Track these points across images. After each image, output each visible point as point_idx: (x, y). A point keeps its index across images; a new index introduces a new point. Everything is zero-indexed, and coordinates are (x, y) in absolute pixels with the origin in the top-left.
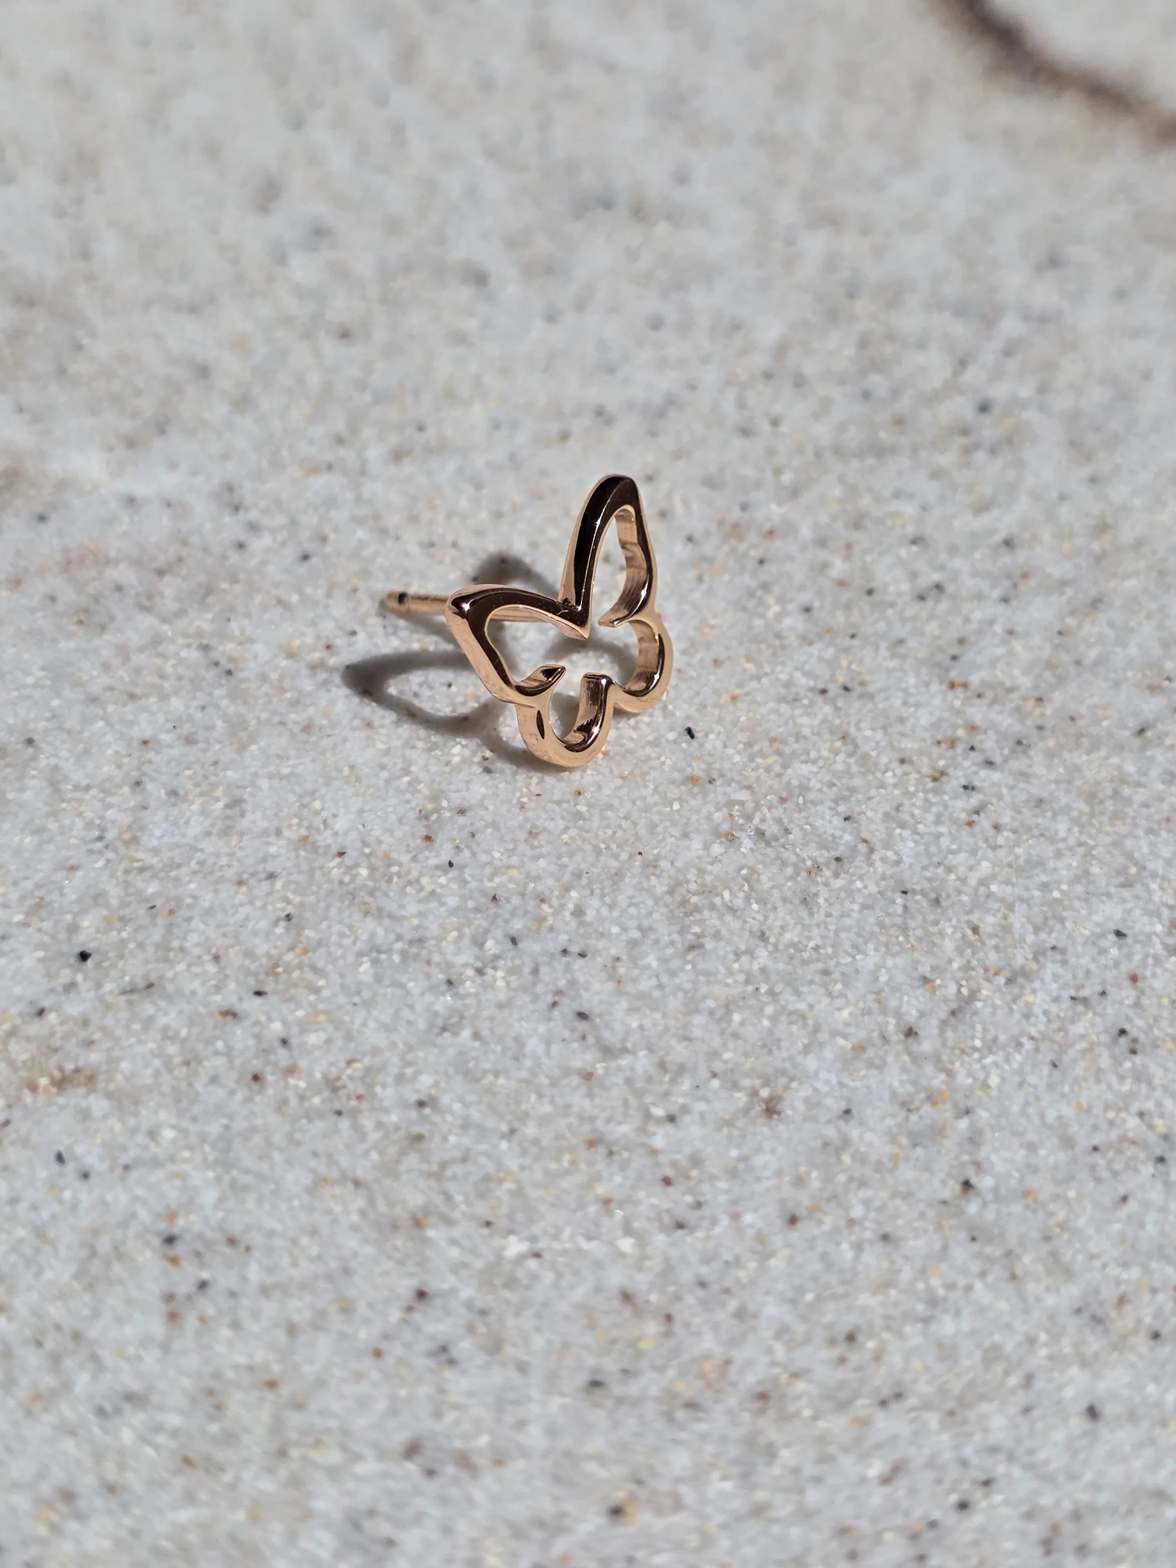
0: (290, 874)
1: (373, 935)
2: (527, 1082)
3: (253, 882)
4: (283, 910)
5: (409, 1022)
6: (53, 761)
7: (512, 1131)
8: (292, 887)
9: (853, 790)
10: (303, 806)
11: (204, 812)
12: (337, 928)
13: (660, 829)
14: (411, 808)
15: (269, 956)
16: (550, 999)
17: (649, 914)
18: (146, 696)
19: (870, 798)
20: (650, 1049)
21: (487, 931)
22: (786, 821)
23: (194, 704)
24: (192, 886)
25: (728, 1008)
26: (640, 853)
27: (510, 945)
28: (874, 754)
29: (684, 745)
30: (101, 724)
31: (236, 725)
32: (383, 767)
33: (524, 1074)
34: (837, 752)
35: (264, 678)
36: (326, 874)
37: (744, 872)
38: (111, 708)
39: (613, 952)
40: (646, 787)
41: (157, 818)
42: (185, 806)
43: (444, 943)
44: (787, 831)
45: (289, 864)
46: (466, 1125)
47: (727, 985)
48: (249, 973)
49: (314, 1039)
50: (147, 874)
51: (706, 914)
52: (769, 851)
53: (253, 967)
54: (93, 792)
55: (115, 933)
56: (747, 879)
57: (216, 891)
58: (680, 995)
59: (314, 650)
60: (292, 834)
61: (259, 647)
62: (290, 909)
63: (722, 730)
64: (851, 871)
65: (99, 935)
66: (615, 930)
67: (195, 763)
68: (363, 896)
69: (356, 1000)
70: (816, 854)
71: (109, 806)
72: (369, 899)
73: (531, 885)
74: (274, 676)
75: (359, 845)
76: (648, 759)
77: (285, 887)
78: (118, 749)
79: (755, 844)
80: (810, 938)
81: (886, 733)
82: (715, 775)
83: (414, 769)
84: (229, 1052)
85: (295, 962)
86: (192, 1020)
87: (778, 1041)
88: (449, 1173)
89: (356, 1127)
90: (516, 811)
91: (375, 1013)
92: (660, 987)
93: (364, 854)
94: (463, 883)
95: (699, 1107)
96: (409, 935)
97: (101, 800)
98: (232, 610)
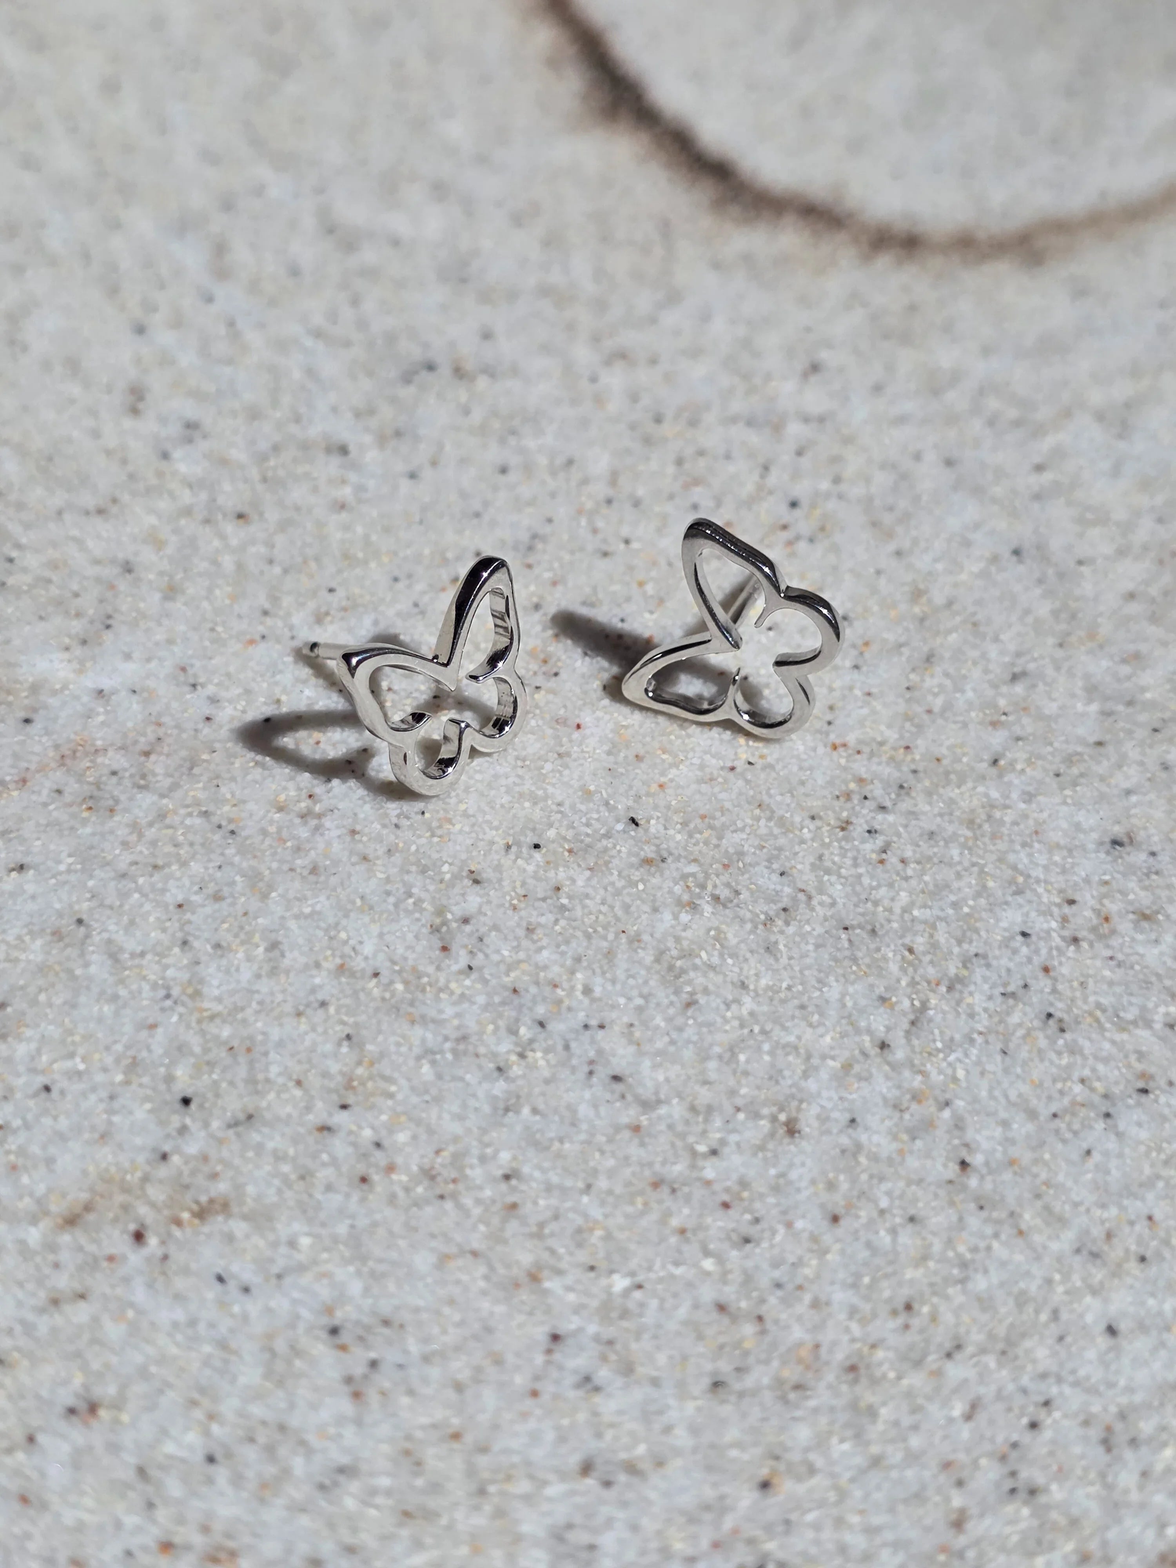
0: (338, 999)
1: (423, 1040)
2: (588, 1142)
3: (309, 1011)
4: (342, 1031)
5: (476, 1109)
6: (105, 936)
7: (589, 1187)
8: (344, 1010)
9: (780, 849)
10: (331, 938)
11: (249, 959)
13: (633, 909)
14: (424, 925)
15: (341, 1073)
16: (586, 1069)
17: (646, 982)
18: (168, 865)
19: (796, 854)
20: (680, 1096)
21: (517, 1020)
22: (733, 884)
23: (211, 865)
24: (259, 1025)
25: (732, 1051)
26: (623, 932)
27: (539, 1029)
28: (788, 815)
29: (632, 833)
30: (136, 896)
31: (254, 878)
32: (388, 893)
33: (583, 1137)
34: (758, 819)
35: (264, 832)
36: (369, 994)
37: (712, 933)
38: (141, 881)
39: (626, 1019)
40: (612, 874)
41: (211, 970)
42: (231, 956)
43: (485, 1037)
44: (737, 893)
45: (335, 991)
46: (549, 1188)
47: (726, 1031)
48: (330, 1091)
49: (402, 1137)
50: (218, 1021)
51: (692, 974)
52: (727, 911)
53: (332, 1085)
54: (149, 957)
55: (206, 1077)
56: (716, 939)
57: (281, 1025)
58: (691, 1046)
60: (329, 965)
61: (251, 806)
62: (348, 1030)
63: (659, 814)
64: (798, 917)
65: (193, 1081)
67: (228, 917)
68: (405, 1008)
69: (427, 1098)
70: (765, 908)
71: (166, 967)
72: (411, 1010)
73: (542, 974)
74: (272, 829)
75: (388, 964)
76: (606, 850)
77: (338, 1011)
78: (158, 915)
79: (714, 907)
80: (782, 981)
81: (793, 796)
82: (665, 855)
83: (415, 890)
84: (334, 1162)
85: (366, 1074)
86: (295, 1140)
87: (780, 1071)
88: (547, 1231)
89: (459, 1206)
90: (510, 912)
91: (446, 1106)
92: (672, 1042)
93: (395, 971)
94: (485, 982)
95: (733, 1138)
96: (454, 1035)
97: (158, 962)
98: (218, 777)
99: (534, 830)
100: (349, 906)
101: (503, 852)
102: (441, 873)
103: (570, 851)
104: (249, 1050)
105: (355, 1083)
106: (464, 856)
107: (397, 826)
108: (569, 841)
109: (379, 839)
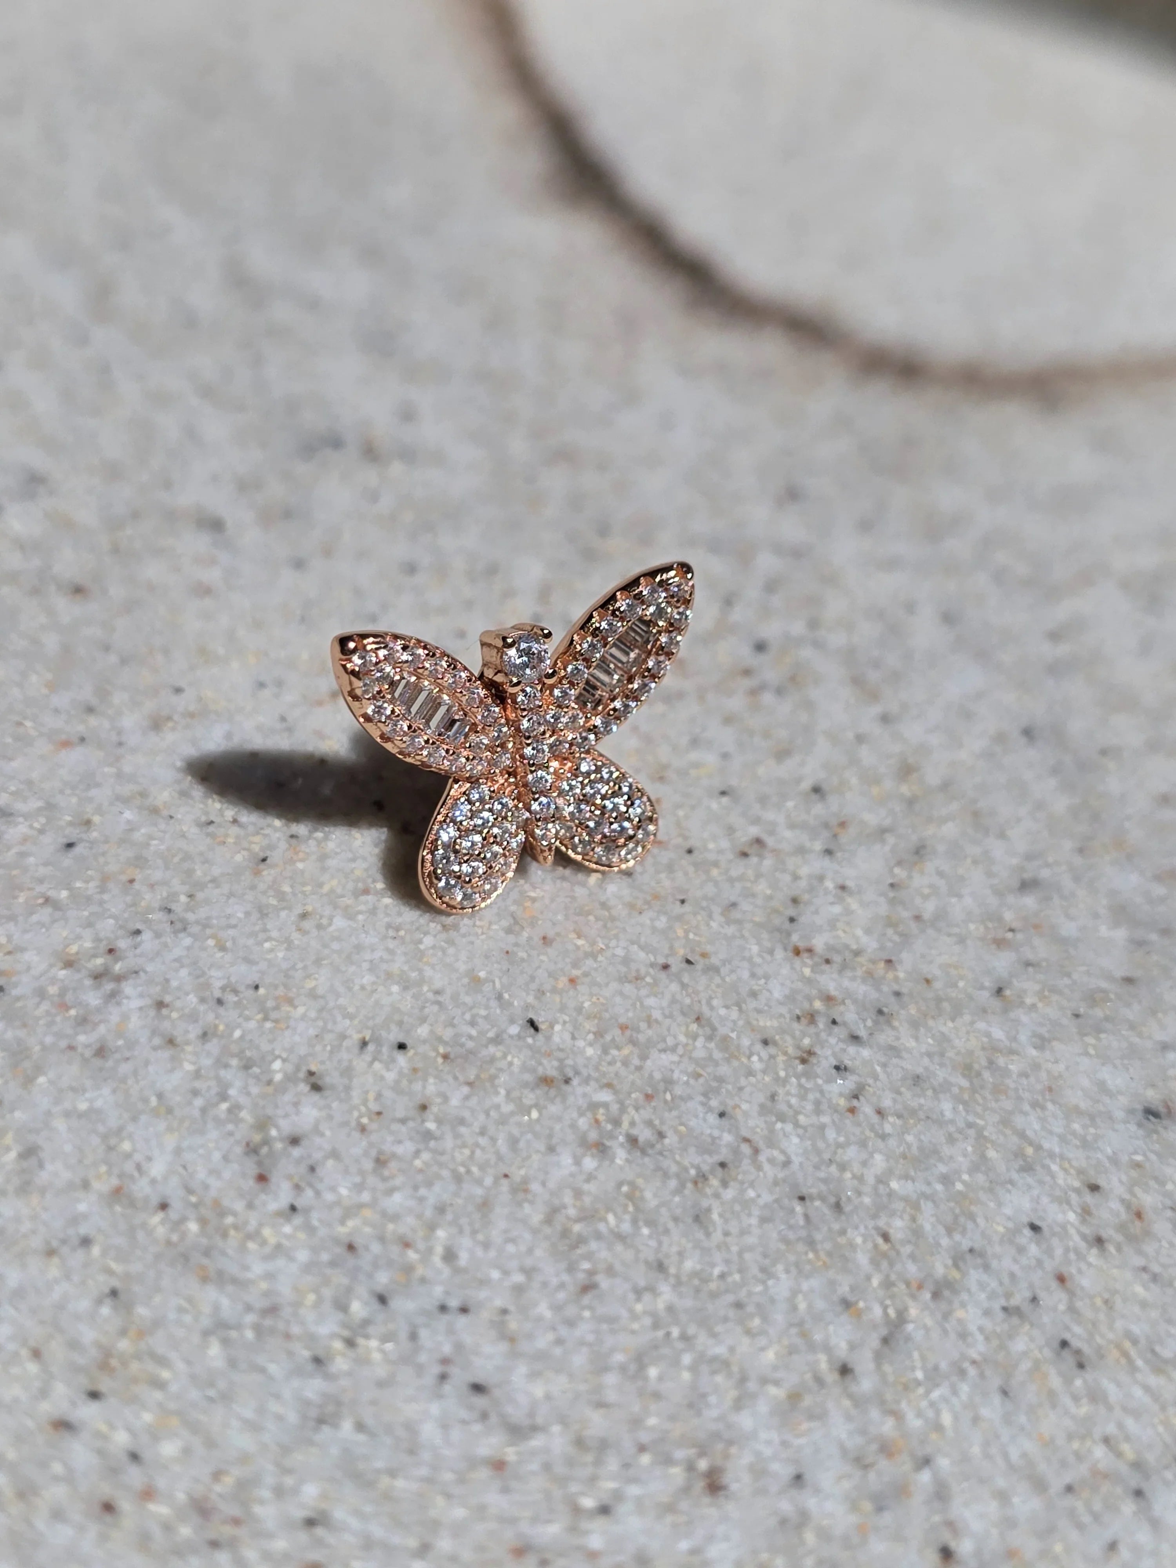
2: (429, 1481)
3: (65, 1250)
9: (721, 1080)
10: (110, 1149)
13: (522, 1144)
14: (238, 1142)
16: (436, 1369)
17: (530, 1251)
19: (741, 1089)
20: (563, 1421)
21: (349, 1290)
22: (657, 1122)
25: (641, 1360)
26: (506, 1176)
28: (734, 1035)
29: (530, 1040)
31: (18, 1054)
32: (195, 1093)
33: (424, 1471)
34: (695, 1037)
35: (41, 993)
37: (625, 1189)
39: (498, 1303)
40: (497, 1093)
43: (302, 1311)
44: (661, 1135)
47: (633, 1332)
51: (594, 1245)
52: (647, 1160)
56: (630, 1197)
58: (584, 1349)
59: (95, 956)
60: (102, 1186)
61: (30, 956)
63: (567, 1018)
64: (740, 1177)
66: (495, 1275)
70: (697, 1160)
72: (205, 1261)
73: (391, 1227)
74: (53, 990)
76: (492, 1060)
79: (629, 1153)
80: (713, 1265)
81: (740, 1010)
82: (571, 1074)
83: (232, 1092)
87: (704, 1396)
90: (356, 1135)
92: (559, 1342)
95: (634, 1490)
96: (260, 1303)
99: (400, 1023)
101: (356, 1050)
103: (446, 1057)
106: (303, 1051)
108: (446, 1043)
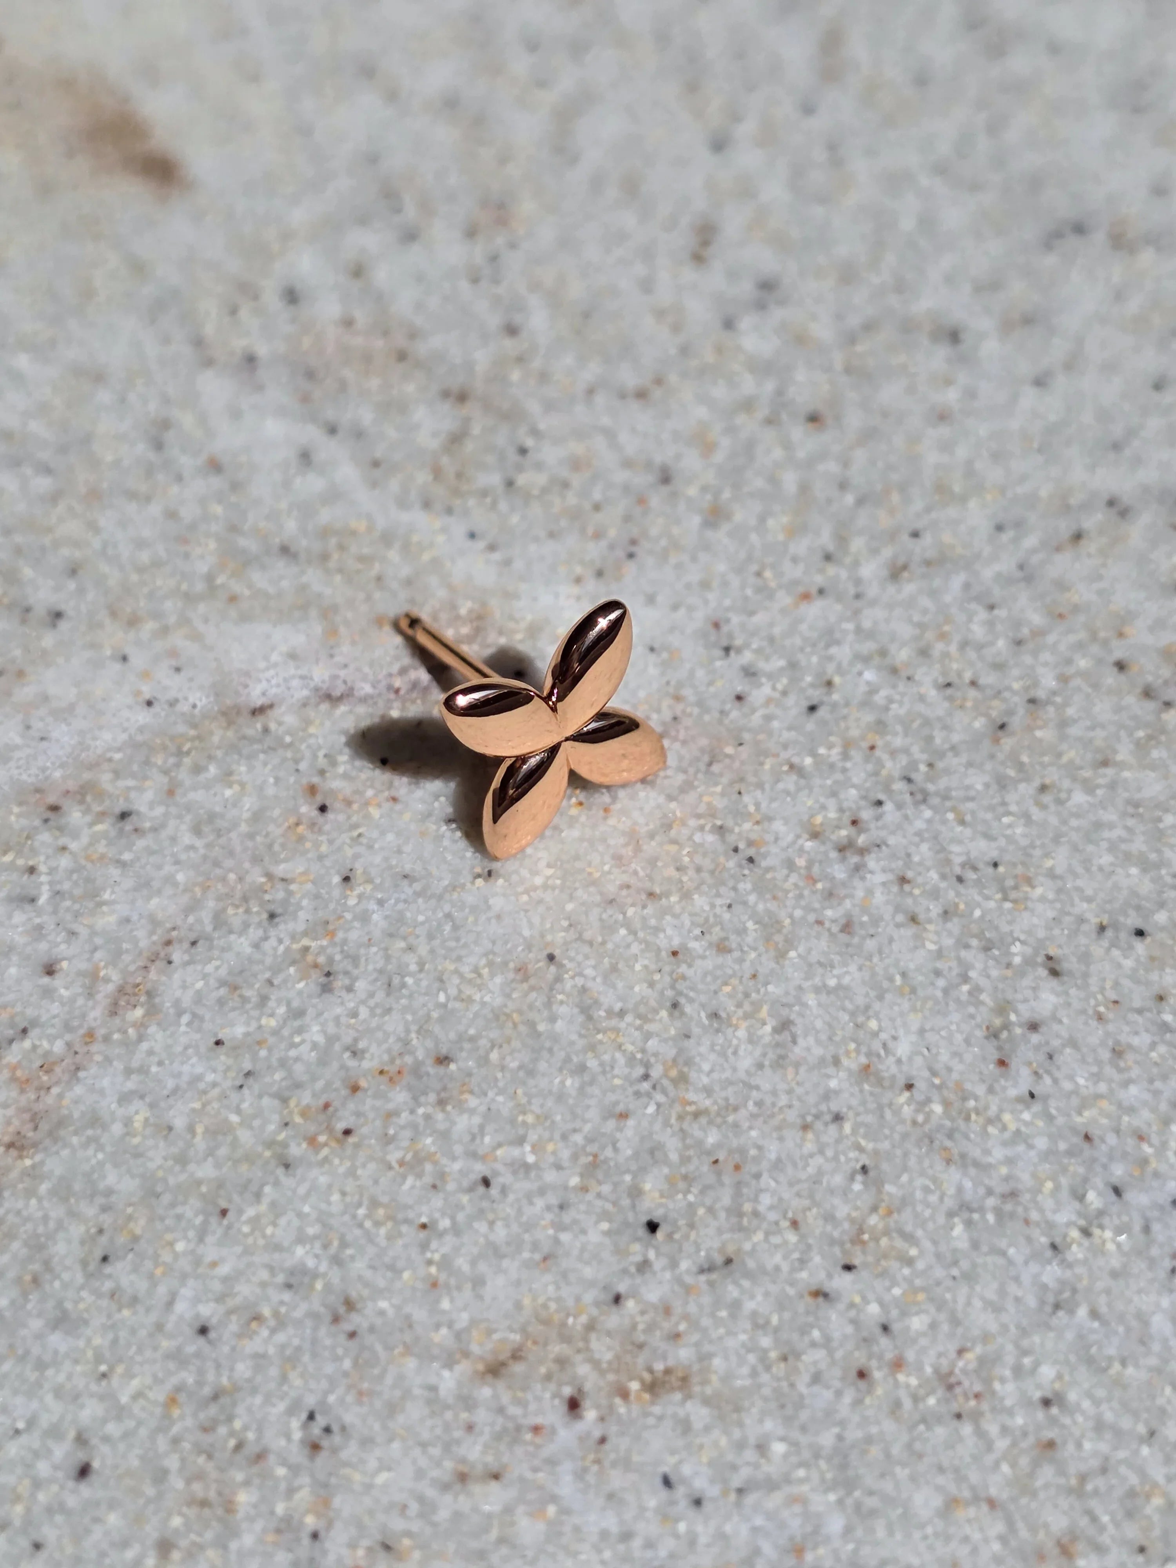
0: (858, 1114)
1: (960, 1189)
4: (857, 1161)
5: (1017, 1300)
6: (579, 981)
7: (1152, 1433)
8: (862, 1131)
11: (752, 1040)
12: (920, 1182)
15: (852, 1221)
18: (667, 894)
23: (719, 902)
24: (754, 1133)
27: (1113, 1197)
30: (623, 932)
36: (897, 1112)
38: (630, 912)
41: (703, 1049)
42: (730, 1031)
45: (854, 1102)
46: (1100, 1427)
48: (832, 1242)
49: (917, 1323)
50: (703, 1120)
53: (836, 1234)
54: (629, 1018)
55: (680, 1196)
57: (781, 1139)
62: (865, 1160)
65: (664, 1200)
67: (731, 977)
68: (941, 1139)
69: (955, 1272)
71: (648, 1036)
75: (926, 1074)
77: (854, 1131)
78: (646, 962)
84: (827, 1343)
85: (881, 1226)
86: (781, 1305)
88: (1089, 1487)
89: (980, 1433)
91: (978, 1288)
93: (933, 1085)
94: (1050, 1118)
97: (639, 1028)
98: (742, 780)
100: (886, 984)
102: (1009, 954)
104: (737, 1168)
105: (866, 1237)
107: (960, 879)
109: (934, 894)
